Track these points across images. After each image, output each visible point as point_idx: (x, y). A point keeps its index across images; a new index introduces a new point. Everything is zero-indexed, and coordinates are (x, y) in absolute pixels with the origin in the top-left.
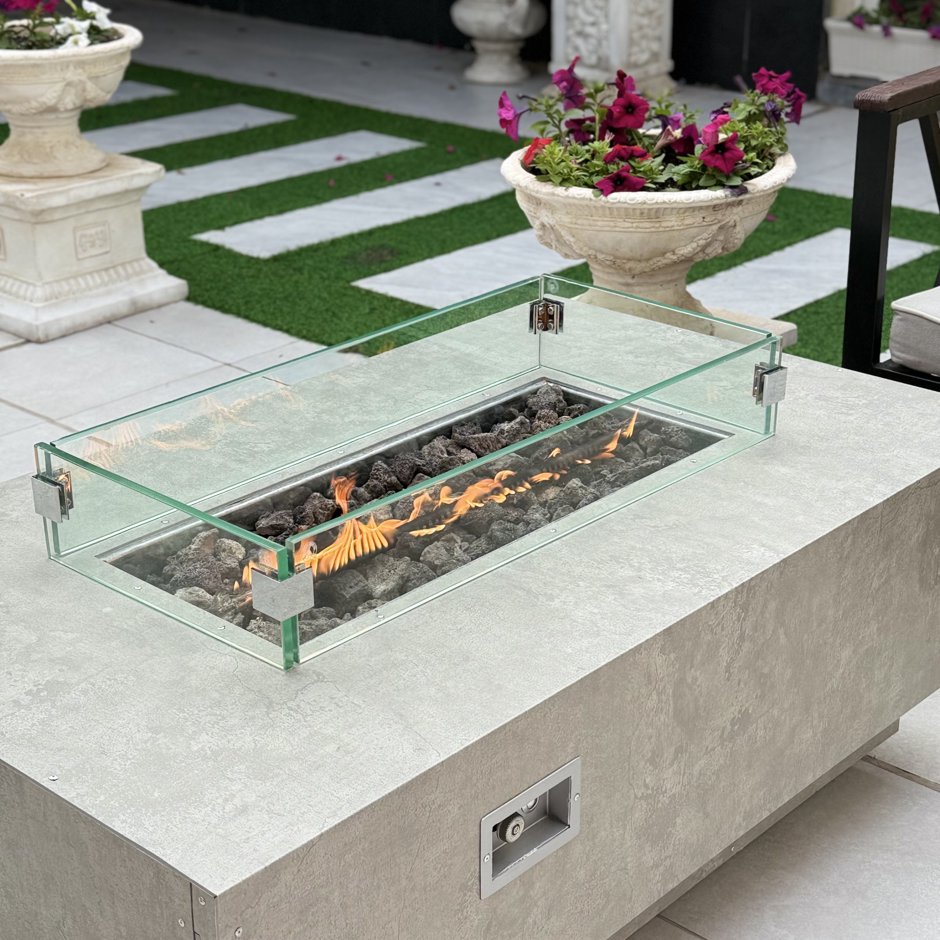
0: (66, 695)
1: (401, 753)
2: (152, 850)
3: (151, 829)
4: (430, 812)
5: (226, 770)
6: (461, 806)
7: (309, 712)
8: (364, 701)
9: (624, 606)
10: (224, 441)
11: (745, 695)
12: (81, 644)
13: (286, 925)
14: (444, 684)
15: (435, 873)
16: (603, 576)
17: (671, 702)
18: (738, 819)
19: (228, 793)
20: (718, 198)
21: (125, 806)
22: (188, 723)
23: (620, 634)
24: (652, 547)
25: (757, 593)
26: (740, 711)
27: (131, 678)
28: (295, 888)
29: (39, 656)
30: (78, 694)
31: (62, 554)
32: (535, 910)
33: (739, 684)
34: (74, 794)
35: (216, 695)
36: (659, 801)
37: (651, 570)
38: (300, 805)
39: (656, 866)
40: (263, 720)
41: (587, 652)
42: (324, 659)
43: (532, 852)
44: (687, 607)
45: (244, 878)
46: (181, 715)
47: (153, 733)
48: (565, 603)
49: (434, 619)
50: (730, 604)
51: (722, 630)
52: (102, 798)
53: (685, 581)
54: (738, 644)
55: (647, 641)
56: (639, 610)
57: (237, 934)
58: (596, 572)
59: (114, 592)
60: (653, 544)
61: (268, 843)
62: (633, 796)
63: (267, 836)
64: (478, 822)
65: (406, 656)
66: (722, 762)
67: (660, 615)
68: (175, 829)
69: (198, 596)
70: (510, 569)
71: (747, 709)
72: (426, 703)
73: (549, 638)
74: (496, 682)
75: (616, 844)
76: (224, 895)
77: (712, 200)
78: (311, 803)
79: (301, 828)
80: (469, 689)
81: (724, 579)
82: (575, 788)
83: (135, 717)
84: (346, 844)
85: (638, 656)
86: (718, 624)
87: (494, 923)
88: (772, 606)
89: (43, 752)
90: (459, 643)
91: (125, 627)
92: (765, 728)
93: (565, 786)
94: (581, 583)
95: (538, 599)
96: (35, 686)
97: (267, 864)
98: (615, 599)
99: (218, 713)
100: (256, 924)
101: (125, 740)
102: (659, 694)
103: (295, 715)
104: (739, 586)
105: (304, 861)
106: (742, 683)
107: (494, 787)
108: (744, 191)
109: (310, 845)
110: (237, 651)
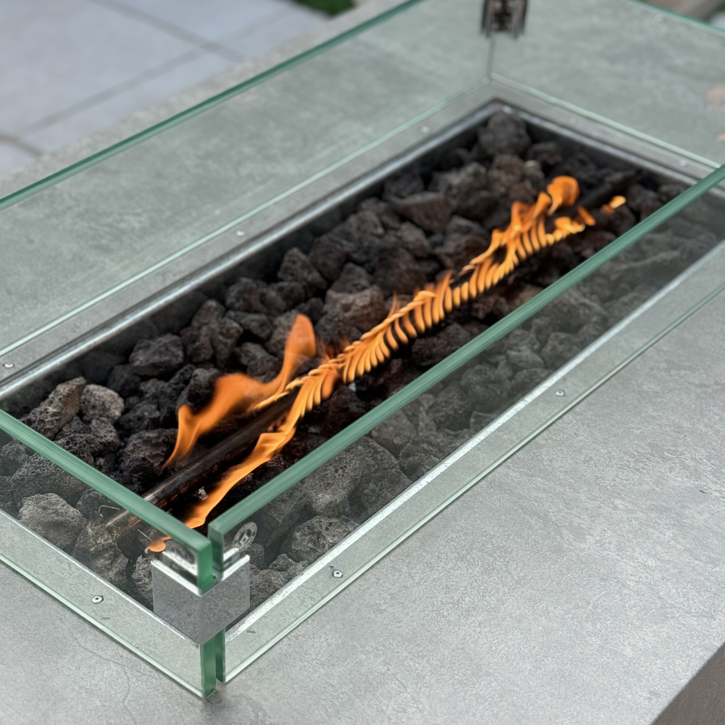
9: (691, 552)
16: (648, 488)
24: (706, 426)
37: (713, 474)
41: (656, 655)
42: (260, 672)
48: (602, 545)
49: (416, 579)
58: (636, 478)
60: (706, 420)
69: (56, 512)
73: (594, 624)
90: (461, 634)
94: (618, 502)
98: (675, 538)
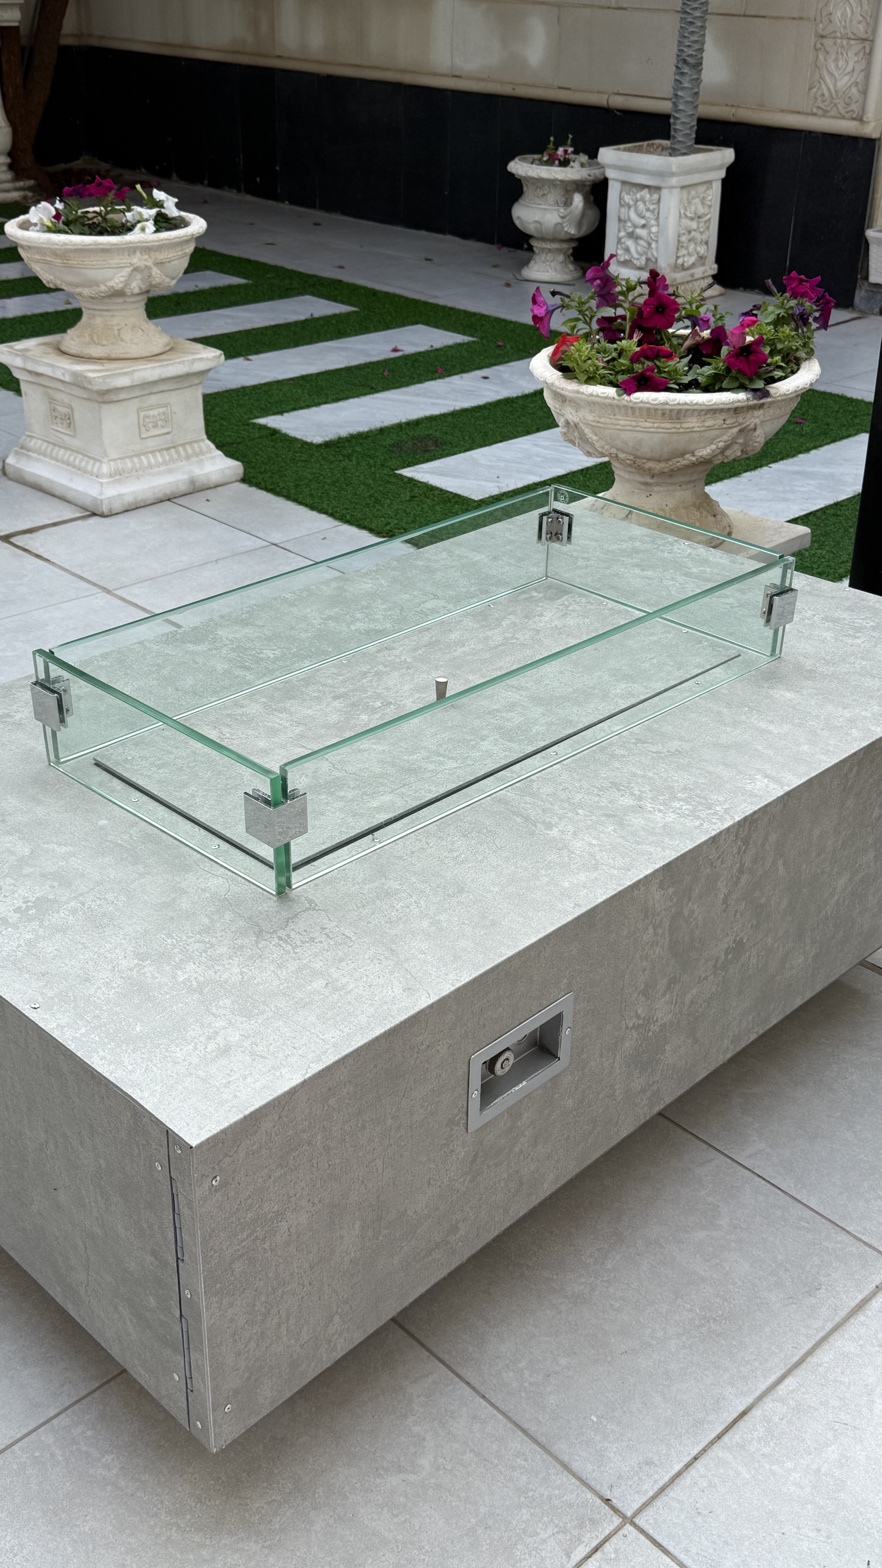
0: (55, 914)
1: (390, 993)
2: (129, 1092)
3: (130, 1068)
4: (418, 1053)
5: (211, 1004)
6: (451, 1045)
7: (299, 943)
8: (355, 933)
9: (623, 838)
10: (231, 646)
11: (740, 926)
12: (73, 859)
13: (266, 1171)
14: (437, 918)
15: (421, 1111)
16: (603, 804)
17: (667, 935)
18: (726, 1042)
19: (211, 1030)
20: (739, 401)
21: (106, 1040)
22: (176, 950)
23: (618, 869)
24: (654, 774)
25: (759, 826)
26: (734, 941)
27: (122, 898)
28: (276, 1134)
29: (31, 870)
30: (67, 913)
31: (62, 760)
32: (522, 1139)
33: (735, 915)
34: (54, 1025)
35: (206, 921)
36: (649, 1030)
37: (652, 799)
38: (284, 1047)
39: (643, 1091)
40: (251, 950)
43: (521, 1086)
44: (687, 841)
45: (222, 1127)
46: (169, 941)
47: (139, 960)
48: (563, 832)
49: (431, 845)
50: (731, 838)
51: (722, 863)
52: (83, 1030)
53: (687, 812)
54: (737, 877)
55: (646, 877)
56: (638, 843)
57: (214, 1182)
58: (596, 799)
59: (111, 804)
60: (655, 771)
61: (249, 1089)
62: (624, 1027)
63: (249, 1080)
64: (467, 1060)
65: (400, 884)
66: (714, 990)
67: (659, 849)
68: (155, 1069)
70: (509, 794)
71: (742, 939)
72: (418, 938)
74: (491, 918)
75: (605, 1073)
76: (201, 1145)
77: (733, 403)
78: (296, 1045)
79: (283, 1073)
80: (463, 923)
81: (726, 811)
82: (567, 1022)
83: (123, 942)
84: (330, 1089)
85: (636, 892)
86: (718, 858)
87: (480, 1154)
88: (773, 838)
89: (27, 976)
90: (455, 872)
91: (120, 842)
92: (758, 956)
93: (556, 1022)
95: (536, 826)
96: (24, 903)
97: (247, 1112)
98: (615, 830)
99: (207, 940)
100: (235, 1171)
101: (110, 967)
102: (655, 929)
103: (284, 945)
104: (741, 820)
105: (286, 1108)
106: (738, 915)
107: (484, 1026)
108: (766, 394)
109: (292, 1092)
110: (230, 873)
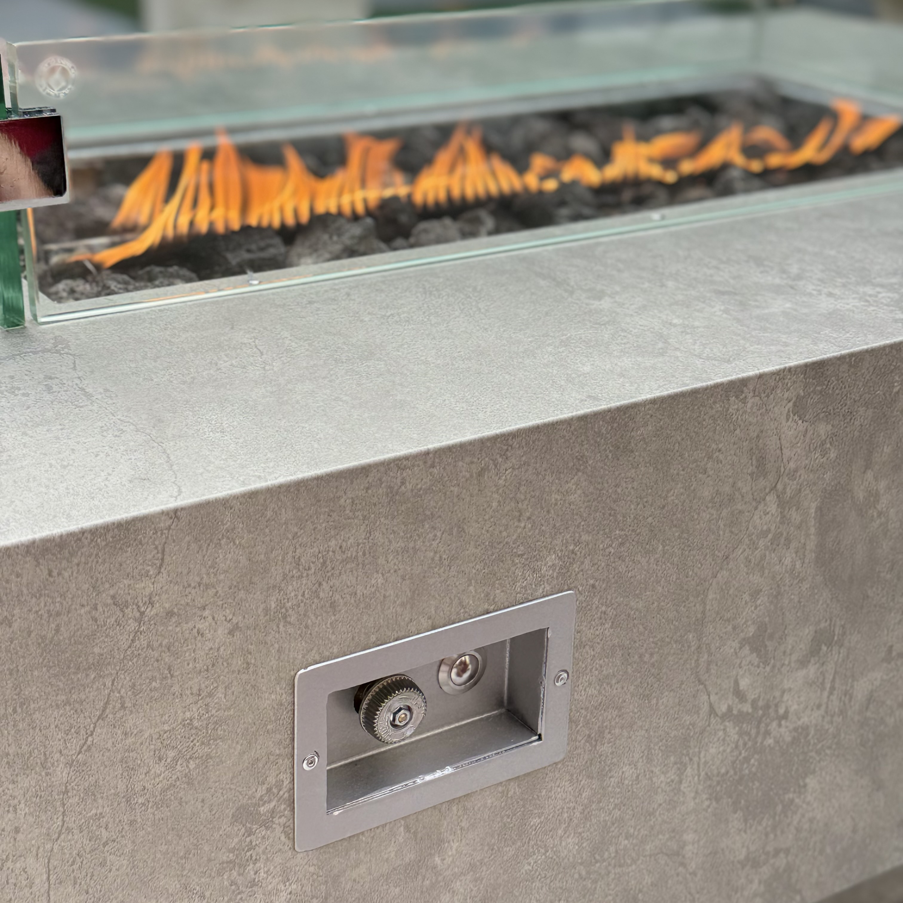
1: (99, 480)
8: (107, 391)
9: (738, 321)
16: (719, 279)
17: (813, 530)
23: (708, 359)
24: (839, 253)
37: (820, 280)
41: (622, 376)
48: (620, 305)
53: (885, 301)
56: (766, 330)
58: (710, 272)
60: (843, 249)
62: (705, 708)
64: (285, 672)
65: (253, 338)
73: (556, 348)
82: (557, 656)
85: (735, 403)
94: (670, 283)
